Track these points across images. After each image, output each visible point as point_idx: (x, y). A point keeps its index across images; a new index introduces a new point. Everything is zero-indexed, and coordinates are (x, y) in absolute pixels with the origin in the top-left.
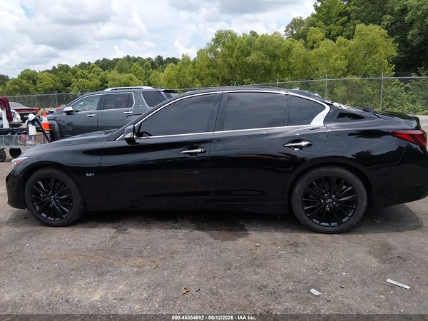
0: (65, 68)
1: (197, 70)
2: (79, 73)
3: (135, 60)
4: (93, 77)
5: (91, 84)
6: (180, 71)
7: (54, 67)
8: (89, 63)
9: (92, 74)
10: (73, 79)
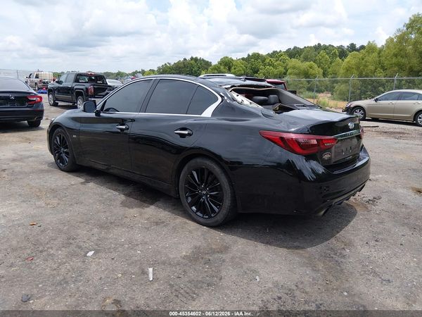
0: (256, 56)
1: (383, 59)
2: (268, 61)
3: (325, 48)
4: (279, 65)
5: (276, 71)
6: (363, 59)
7: (249, 55)
8: (281, 51)
9: (278, 62)
10: (261, 67)
